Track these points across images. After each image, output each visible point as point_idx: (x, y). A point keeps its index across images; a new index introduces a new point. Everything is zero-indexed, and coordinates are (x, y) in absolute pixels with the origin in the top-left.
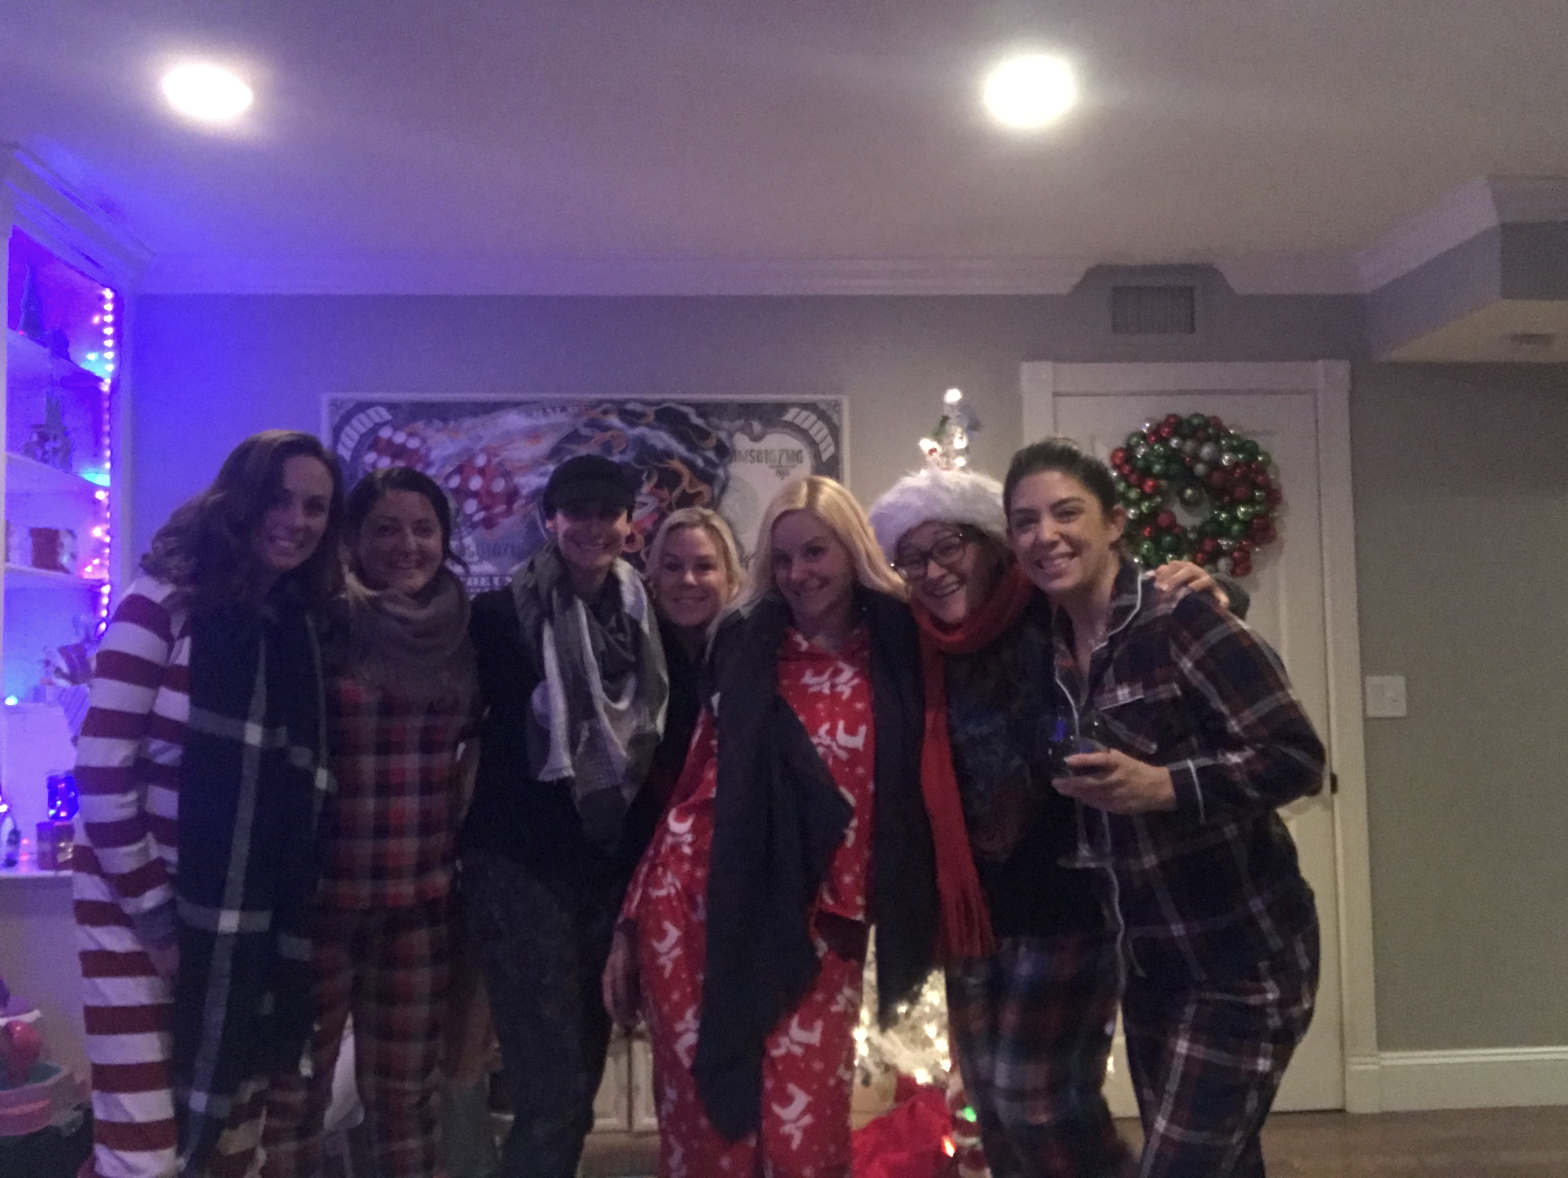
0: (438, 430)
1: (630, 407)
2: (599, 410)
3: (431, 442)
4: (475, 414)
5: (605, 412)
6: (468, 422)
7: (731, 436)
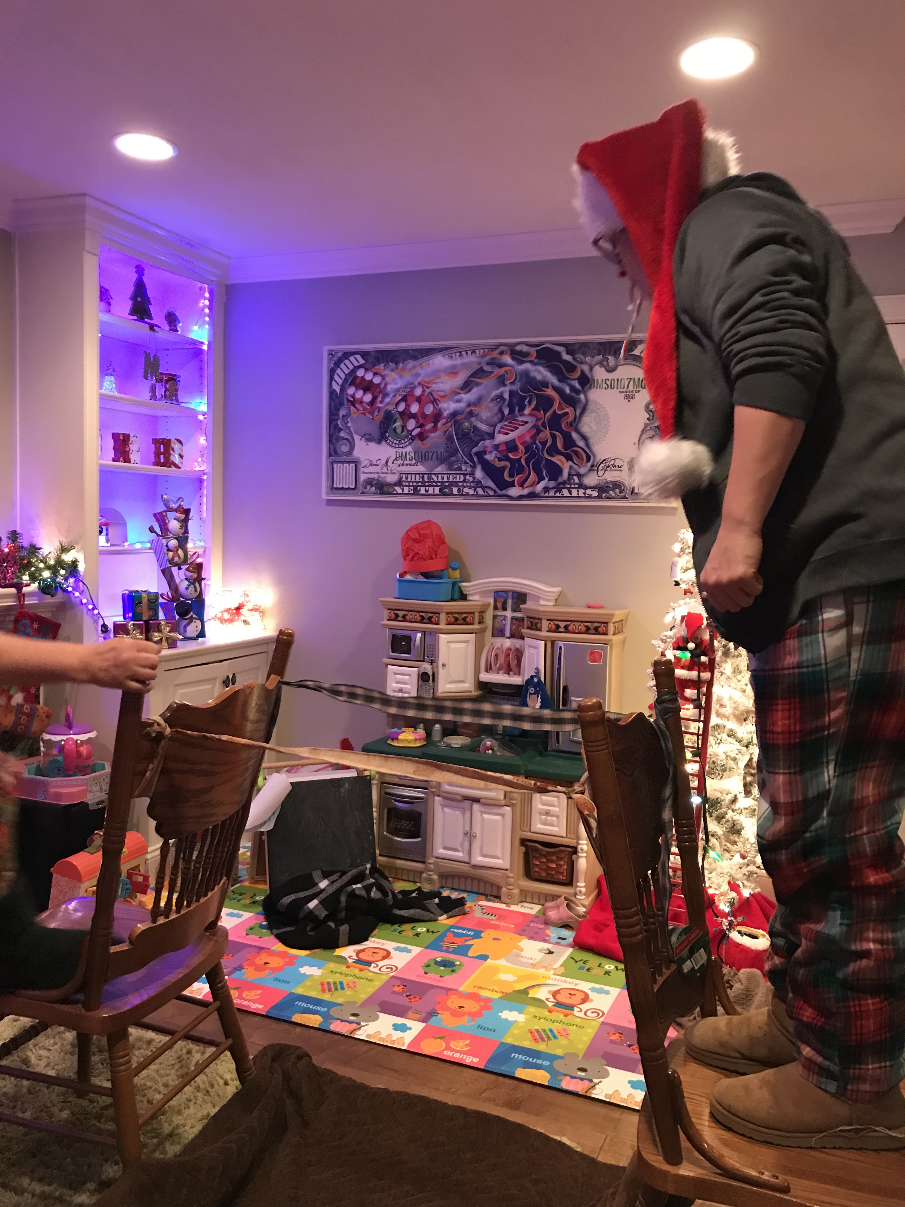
0: (393, 370)
1: (518, 348)
2: (497, 352)
3: (388, 379)
4: (415, 358)
5: (502, 353)
6: (410, 364)
7: (591, 368)
